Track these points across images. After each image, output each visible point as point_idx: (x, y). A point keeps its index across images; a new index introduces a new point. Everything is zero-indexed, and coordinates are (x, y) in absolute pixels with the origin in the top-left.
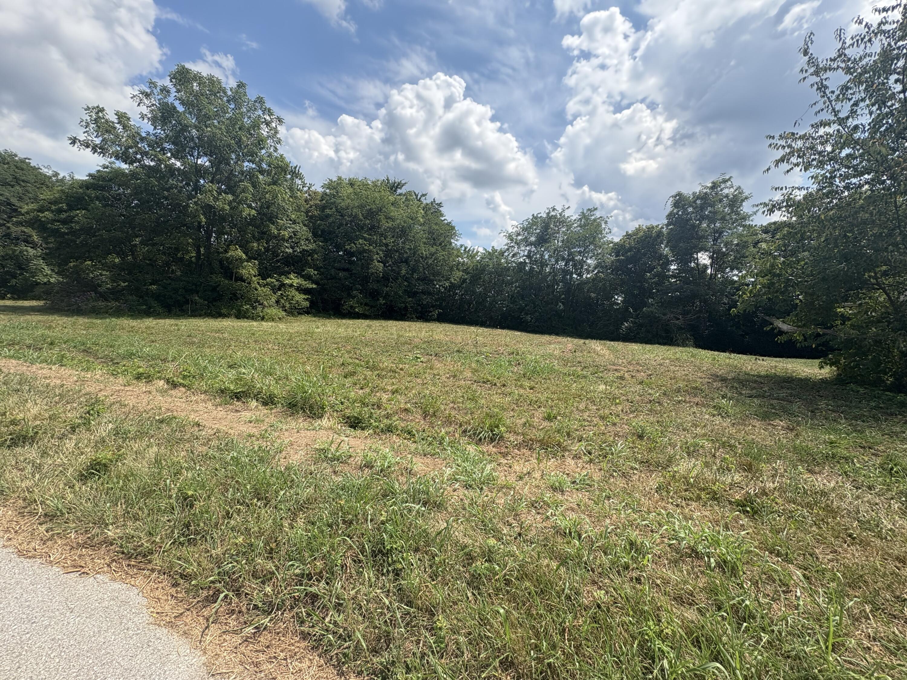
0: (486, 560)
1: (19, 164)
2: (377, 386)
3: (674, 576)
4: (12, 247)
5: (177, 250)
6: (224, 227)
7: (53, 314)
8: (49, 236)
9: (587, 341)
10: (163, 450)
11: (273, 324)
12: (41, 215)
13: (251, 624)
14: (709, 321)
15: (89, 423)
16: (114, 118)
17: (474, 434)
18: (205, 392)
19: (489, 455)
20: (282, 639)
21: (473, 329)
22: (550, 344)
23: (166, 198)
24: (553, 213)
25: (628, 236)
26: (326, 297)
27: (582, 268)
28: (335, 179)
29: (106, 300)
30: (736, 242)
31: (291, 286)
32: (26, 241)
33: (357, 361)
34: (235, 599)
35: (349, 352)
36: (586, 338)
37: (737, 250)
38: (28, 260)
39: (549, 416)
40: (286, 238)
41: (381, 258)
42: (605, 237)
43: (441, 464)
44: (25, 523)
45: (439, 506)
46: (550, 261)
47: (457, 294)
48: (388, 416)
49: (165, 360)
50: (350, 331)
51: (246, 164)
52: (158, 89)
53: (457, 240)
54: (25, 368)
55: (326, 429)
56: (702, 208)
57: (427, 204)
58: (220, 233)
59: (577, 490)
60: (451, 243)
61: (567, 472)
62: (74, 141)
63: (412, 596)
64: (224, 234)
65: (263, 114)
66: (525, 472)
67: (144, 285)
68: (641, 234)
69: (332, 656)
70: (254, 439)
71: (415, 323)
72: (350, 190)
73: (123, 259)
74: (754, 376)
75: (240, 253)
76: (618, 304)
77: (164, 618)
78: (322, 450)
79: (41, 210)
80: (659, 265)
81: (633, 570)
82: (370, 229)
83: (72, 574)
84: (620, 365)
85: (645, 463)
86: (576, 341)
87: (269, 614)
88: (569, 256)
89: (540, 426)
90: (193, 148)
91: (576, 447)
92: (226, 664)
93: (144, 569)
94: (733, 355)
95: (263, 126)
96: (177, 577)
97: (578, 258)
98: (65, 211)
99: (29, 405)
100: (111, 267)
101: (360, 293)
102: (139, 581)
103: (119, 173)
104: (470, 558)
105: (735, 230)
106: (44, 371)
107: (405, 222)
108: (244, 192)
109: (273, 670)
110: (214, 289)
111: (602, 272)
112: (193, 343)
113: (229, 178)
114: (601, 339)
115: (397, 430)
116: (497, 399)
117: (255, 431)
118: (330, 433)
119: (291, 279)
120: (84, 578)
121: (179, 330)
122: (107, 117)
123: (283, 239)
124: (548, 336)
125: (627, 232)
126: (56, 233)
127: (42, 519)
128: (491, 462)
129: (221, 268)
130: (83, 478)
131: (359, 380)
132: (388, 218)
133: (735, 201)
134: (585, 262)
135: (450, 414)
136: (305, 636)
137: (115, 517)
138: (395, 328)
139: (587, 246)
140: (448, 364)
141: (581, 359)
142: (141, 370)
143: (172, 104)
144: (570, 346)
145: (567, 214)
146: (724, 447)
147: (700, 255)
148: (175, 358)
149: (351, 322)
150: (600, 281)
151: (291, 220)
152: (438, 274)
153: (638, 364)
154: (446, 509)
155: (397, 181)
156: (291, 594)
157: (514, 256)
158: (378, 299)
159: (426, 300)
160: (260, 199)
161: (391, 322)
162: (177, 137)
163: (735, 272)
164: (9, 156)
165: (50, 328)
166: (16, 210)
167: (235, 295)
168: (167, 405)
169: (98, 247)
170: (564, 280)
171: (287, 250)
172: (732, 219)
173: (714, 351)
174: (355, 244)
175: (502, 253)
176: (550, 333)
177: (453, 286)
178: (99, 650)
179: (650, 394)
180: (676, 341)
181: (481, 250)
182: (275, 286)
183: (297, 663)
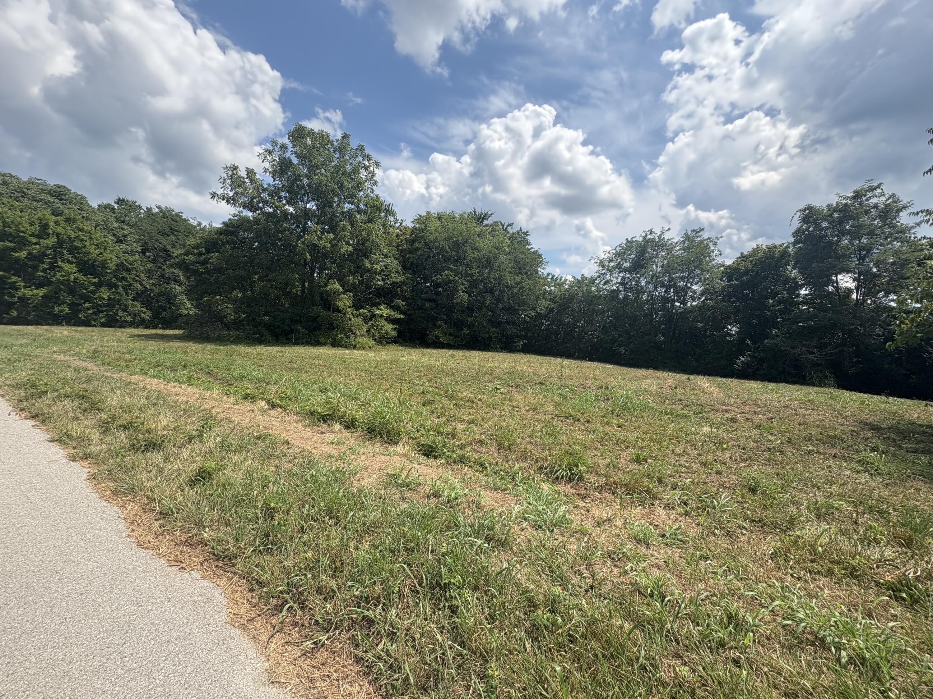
0: (549, 610)
1: (175, 218)
2: (454, 416)
3: (787, 666)
4: (165, 285)
5: (286, 284)
6: (325, 263)
7: (189, 341)
8: (191, 275)
9: (692, 377)
10: (256, 464)
11: (364, 352)
12: (186, 258)
13: (311, 639)
14: (856, 357)
15: (202, 435)
16: (243, 174)
17: (551, 472)
18: (298, 413)
19: (565, 496)
20: (337, 659)
21: (559, 360)
22: (647, 378)
23: (280, 240)
24: (650, 237)
25: (743, 257)
26: (412, 326)
27: (685, 295)
28: (424, 214)
29: (229, 329)
30: (890, 261)
31: (381, 316)
32: (175, 280)
33: (437, 390)
34: (299, 612)
35: (430, 381)
36: (692, 373)
37: (893, 271)
38: (175, 296)
39: (638, 457)
40: (378, 271)
41: (466, 288)
42: (714, 260)
43: (512, 501)
44: (146, 518)
45: (503, 544)
46: (647, 288)
47: (543, 324)
48: (461, 447)
49: (268, 384)
50: (433, 360)
51: (346, 205)
52: (278, 146)
53: (544, 269)
54: (163, 386)
55: (400, 455)
56: (841, 222)
57: (513, 234)
58: (322, 269)
59: (667, 545)
60: (537, 272)
61: (656, 523)
62: (213, 195)
63: (466, 636)
64: (325, 269)
65: (364, 160)
66: (605, 518)
67: (259, 316)
68: (761, 254)
69: (381, 686)
70: (333, 459)
71: (499, 354)
72: (438, 224)
73: (244, 294)
74: (922, 426)
75: (337, 286)
76: (732, 335)
77: (239, 620)
78: (394, 475)
79: (186, 254)
80: (785, 290)
81: (730, 648)
82: (456, 260)
83: (173, 568)
84: (731, 405)
85: (759, 522)
86: (678, 376)
87: (328, 632)
88: (670, 281)
89: (626, 468)
90: (304, 195)
91: (669, 495)
92: (285, 673)
93: (228, 572)
94: (891, 399)
95: (362, 170)
96: (253, 582)
97: (681, 284)
98: (204, 255)
99: (161, 417)
100: (233, 301)
101: (445, 323)
102: (223, 582)
103: (245, 220)
104: (532, 605)
105: (890, 246)
106: (176, 389)
107: (490, 252)
108: (344, 231)
109: (325, 689)
110: (315, 320)
111: (710, 299)
112: (292, 369)
113: (332, 219)
114: (710, 375)
115: (470, 461)
116: (580, 436)
117: (334, 452)
118: (404, 459)
119: (381, 310)
120: (182, 572)
121: (283, 356)
122: (240, 173)
123: (376, 273)
124: (644, 370)
125: (742, 254)
126: (196, 272)
127: (158, 516)
128: (566, 503)
129: (322, 300)
130: (192, 483)
131: (437, 408)
132: (474, 249)
133: (888, 212)
134: (689, 288)
135: (525, 448)
136: (358, 660)
137: (211, 520)
138: (477, 358)
139: (692, 271)
140: (528, 396)
141: (683, 397)
142: (248, 391)
143: (289, 158)
144: (670, 382)
145: (667, 236)
146: (871, 512)
147: (840, 277)
148: (277, 381)
149: (435, 351)
150: (709, 308)
151: (383, 254)
152: (524, 303)
153: (755, 404)
154: (511, 549)
155: (483, 212)
156: (349, 615)
157: (606, 283)
158: (462, 329)
159: (511, 330)
160: (357, 237)
161: (474, 352)
162: (291, 186)
163: (893, 297)
164: (168, 211)
165: (185, 353)
166: (169, 255)
167: (331, 324)
168: (264, 424)
169: (225, 284)
170: (664, 308)
171: (379, 283)
172: (884, 233)
173: (864, 393)
174: (441, 275)
175: (592, 281)
176: (647, 367)
177: (539, 316)
178: (185, 639)
179: (770, 441)
180: (810, 379)
181: (570, 278)
182: (367, 316)
183: (348, 687)
